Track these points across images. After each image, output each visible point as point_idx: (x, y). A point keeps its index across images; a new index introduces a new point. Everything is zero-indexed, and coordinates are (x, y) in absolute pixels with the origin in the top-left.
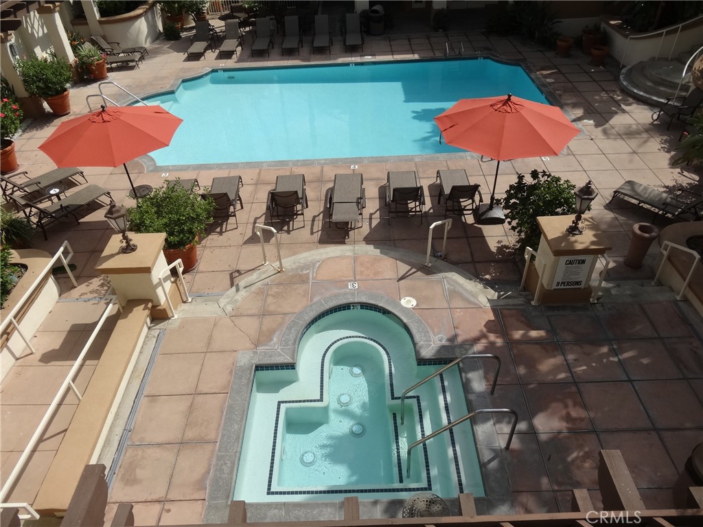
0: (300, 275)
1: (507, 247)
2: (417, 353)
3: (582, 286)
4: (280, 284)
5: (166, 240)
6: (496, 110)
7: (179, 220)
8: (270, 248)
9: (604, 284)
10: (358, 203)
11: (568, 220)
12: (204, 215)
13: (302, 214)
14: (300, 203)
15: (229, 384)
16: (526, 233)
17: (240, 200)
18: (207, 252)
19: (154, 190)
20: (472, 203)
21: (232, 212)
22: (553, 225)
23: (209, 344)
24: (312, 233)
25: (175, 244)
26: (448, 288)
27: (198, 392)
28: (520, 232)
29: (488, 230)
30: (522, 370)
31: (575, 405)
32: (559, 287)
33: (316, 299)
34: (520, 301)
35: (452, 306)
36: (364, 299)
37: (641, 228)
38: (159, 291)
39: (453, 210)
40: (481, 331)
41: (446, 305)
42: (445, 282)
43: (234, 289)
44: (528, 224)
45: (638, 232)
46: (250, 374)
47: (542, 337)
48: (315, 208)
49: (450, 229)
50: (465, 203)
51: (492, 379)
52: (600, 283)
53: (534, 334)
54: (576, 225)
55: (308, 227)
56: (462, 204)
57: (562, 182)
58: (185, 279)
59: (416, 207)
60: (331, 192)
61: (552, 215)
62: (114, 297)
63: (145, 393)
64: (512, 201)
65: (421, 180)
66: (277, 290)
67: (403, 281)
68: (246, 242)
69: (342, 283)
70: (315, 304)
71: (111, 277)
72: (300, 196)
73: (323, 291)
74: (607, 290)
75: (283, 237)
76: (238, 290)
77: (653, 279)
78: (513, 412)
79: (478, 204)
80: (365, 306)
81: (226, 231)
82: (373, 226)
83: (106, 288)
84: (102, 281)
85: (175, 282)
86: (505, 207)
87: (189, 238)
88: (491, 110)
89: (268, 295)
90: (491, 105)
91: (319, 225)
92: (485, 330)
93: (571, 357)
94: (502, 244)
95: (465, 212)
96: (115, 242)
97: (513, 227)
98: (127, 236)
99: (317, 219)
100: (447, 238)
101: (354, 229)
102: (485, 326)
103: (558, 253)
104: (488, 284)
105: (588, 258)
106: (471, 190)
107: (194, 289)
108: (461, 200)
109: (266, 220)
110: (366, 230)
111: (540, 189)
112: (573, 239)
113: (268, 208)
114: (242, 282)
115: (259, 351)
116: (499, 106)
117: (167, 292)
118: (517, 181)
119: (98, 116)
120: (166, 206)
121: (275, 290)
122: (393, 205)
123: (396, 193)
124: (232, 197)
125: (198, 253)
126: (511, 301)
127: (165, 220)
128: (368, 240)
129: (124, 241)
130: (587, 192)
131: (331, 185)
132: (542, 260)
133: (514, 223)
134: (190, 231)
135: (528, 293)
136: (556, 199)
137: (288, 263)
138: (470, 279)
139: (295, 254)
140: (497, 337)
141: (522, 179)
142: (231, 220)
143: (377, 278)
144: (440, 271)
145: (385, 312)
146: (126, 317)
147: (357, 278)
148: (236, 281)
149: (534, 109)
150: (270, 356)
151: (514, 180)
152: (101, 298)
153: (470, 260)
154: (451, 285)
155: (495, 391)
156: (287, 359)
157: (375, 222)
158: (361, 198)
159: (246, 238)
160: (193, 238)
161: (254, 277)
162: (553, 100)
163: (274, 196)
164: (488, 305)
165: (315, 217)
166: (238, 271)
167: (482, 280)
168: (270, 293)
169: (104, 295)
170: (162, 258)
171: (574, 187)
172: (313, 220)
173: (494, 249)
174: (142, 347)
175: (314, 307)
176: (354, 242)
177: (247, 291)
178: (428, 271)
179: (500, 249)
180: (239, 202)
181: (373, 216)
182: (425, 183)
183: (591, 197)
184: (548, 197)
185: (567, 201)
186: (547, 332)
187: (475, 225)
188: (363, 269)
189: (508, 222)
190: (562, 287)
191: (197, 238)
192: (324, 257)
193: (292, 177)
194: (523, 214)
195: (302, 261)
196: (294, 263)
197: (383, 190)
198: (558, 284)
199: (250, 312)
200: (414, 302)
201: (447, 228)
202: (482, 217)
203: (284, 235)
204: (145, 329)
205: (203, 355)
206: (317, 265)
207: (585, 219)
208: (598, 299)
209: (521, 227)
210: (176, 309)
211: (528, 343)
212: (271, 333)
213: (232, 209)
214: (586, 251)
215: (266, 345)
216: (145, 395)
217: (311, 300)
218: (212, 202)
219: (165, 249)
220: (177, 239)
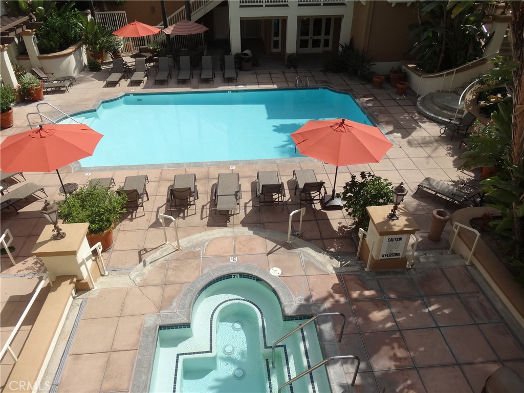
0: (194, 252)
1: (345, 227)
2: (283, 311)
3: (400, 257)
4: (178, 259)
5: (89, 228)
6: (334, 130)
7: (99, 211)
8: (170, 231)
9: (416, 254)
10: (236, 195)
11: (388, 209)
12: (118, 207)
13: (194, 204)
14: (192, 196)
15: (138, 341)
16: (359, 218)
17: (147, 193)
18: (121, 234)
19: (79, 188)
20: (319, 194)
21: (140, 203)
22: (378, 213)
23: (122, 309)
24: (202, 219)
25: (95, 230)
26: (304, 260)
27: (113, 349)
28: (354, 216)
29: (331, 214)
30: (360, 320)
31: (400, 347)
32: (384, 258)
33: (206, 271)
34: (357, 268)
35: (308, 274)
36: (242, 270)
37: (439, 213)
38: (83, 269)
39: (306, 200)
40: (329, 292)
41: (303, 273)
42: (302, 255)
43: (142, 264)
44: (360, 212)
45: (438, 216)
46: (155, 333)
47: (373, 295)
48: (203, 199)
49: (305, 215)
50: (314, 194)
51: (339, 330)
52: (413, 253)
53: (367, 293)
54: (394, 213)
55: (199, 214)
56: (312, 195)
57: (382, 181)
58: (103, 257)
59: (279, 197)
60: (215, 187)
61: (376, 205)
62: (45, 275)
63: (70, 352)
64: (348, 195)
65: (282, 177)
66: (175, 264)
67: (271, 255)
68: (151, 227)
69: (225, 258)
70: (205, 274)
71: (44, 259)
72: (193, 190)
73: (211, 264)
74: (417, 258)
75: (180, 221)
76: (145, 265)
77: (449, 249)
78: (356, 358)
79: (323, 195)
80: (243, 275)
81: (135, 218)
82: (247, 212)
83: (39, 265)
84: (36, 260)
85: (95, 260)
86: (344, 199)
87: (107, 225)
88: (331, 130)
89: (168, 269)
90: (331, 127)
91: (207, 212)
92: (332, 291)
93: (394, 310)
94: (342, 224)
95: (314, 202)
96: (48, 231)
97: (349, 213)
98: (58, 227)
99: (205, 207)
100: (303, 221)
101: (233, 215)
102: (332, 288)
103: (382, 234)
104: (333, 255)
105: (404, 237)
106: (319, 186)
107: (110, 265)
108: (311, 192)
109: (166, 209)
110: (242, 216)
111: (368, 186)
112: (392, 223)
113: (168, 200)
114: (148, 258)
115: (162, 314)
116: (336, 127)
117: (89, 268)
118: (351, 179)
119: (37, 133)
120: (89, 200)
121: (174, 264)
122: (262, 197)
123: (264, 188)
124: (140, 192)
125: (114, 235)
126: (350, 269)
127: (88, 213)
128: (244, 223)
129: (56, 231)
130: (400, 189)
131: (215, 181)
132: (371, 239)
133: (350, 210)
134: (108, 220)
135: (362, 262)
136: (379, 193)
137: (184, 242)
138: (320, 252)
139: (189, 235)
140: (341, 296)
141: (354, 178)
142: (140, 209)
143: (252, 253)
144: (298, 247)
145: (258, 279)
146: (55, 290)
147: (237, 253)
148: (143, 257)
149: (361, 129)
150: (171, 318)
151: (349, 180)
152: (34, 274)
153: (319, 237)
154: (306, 258)
155: (342, 339)
156: (184, 320)
157: (249, 210)
158: (238, 192)
159: (151, 223)
160: (110, 225)
161: (157, 254)
162: (375, 122)
163: (173, 192)
164: (334, 272)
165: (203, 206)
166: (145, 250)
167: (328, 253)
168: (170, 267)
169: (37, 271)
170: (86, 242)
171: (391, 184)
172: (203, 209)
173: (336, 229)
174: (68, 314)
175: (204, 277)
176: (234, 225)
177: (152, 266)
178: (289, 247)
179: (340, 229)
180: (146, 195)
181: (247, 205)
182: (284, 180)
183: (403, 194)
184: (373, 192)
185: (386, 194)
186: (377, 291)
187: (322, 211)
188: (241, 247)
189: (346, 210)
190: (386, 257)
191: (113, 225)
192: (211, 237)
193: (186, 176)
194: (356, 204)
195: (195, 241)
196: (189, 243)
197: (254, 185)
198: (383, 255)
199: (154, 283)
200: (280, 271)
201: (302, 214)
202: (327, 204)
203: (181, 220)
204: (71, 299)
205: (117, 319)
206: (206, 244)
207: (400, 209)
208: (412, 266)
209: (355, 213)
210: (95, 281)
211: (364, 301)
212: (172, 298)
213: (140, 201)
214: (401, 232)
215: (167, 309)
216: (71, 354)
217: (202, 272)
218: (125, 197)
219: (87, 235)
220: (97, 226)
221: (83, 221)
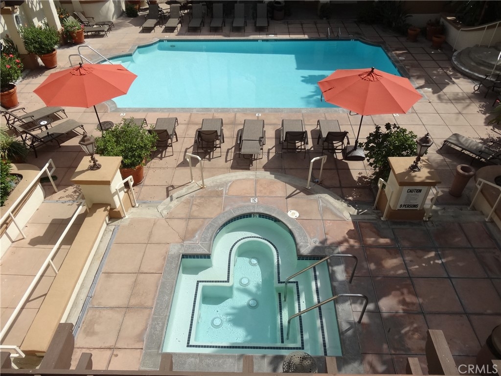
0: (217, 191)
1: (365, 178)
2: (298, 250)
3: (418, 208)
4: (202, 197)
5: (122, 162)
6: (363, 79)
7: (132, 147)
8: (196, 171)
9: (434, 207)
10: (260, 141)
11: (411, 160)
12: (150, 145)
13: (220, 147)
14: (218, 139)
15: (163, 267)
16: (380, 168)
17: (176, 135)
18: (151, 171)
19: (115, 125)
20: (342, 145)
21: (170, 144)
22: (400, 164)
23: (149, 237)
24: (226, 161)
25: (128, 165)
26: (322, 205)
27: (140, 271)
28: (375, 167)
29: (354, 166)
30: (372, 266)
31: (410, 292)
32: (402, 208)
33: (227, 209)
34: (373, 217)
35: (324, 218)
36: (261, 211)
37: (463, 168)
38: (116, 198)
39: (328, 149)
40: (344, 237)
41: (320, 218)
42: (320, 200)
43: (169, 198)
44: (382, 162)
45: (461, 171)
46: (178, 260)
47: (387, 243)
48: (229, 143)
49: (326, 163)
50: (337, 144)
51: (351, 272)
52: (432, 206)
53: (382, 241)
54: (416, 165)
55: (224, 157)
56: (335, 145)
57: (407, 133)
58: (134, 190)
59: (301, 145)
60: (241, 132)
61: (399, 156)
62: (83, 201)
63: (103, 270)
64: (371, 145)
65: (306, 126)
66: (199, 201)
67: (290, 199)
68: (179, 166)
69: (246, 198)
70: (226, 212)
71: (82, 187)
72: (219, 134)
73: (232, 203)
74: (436, 212)
75: (205, 163)
76: (171, 200)
77: (469, 205)
78: (365, 297)
79: (346, 146)
80: (262, 215)
81: (165, 157)
82: (270, 158)
83: (78, 194)
84: (75, 189)
85: (127, 192)
86: (366, 149)
87: (138, 161)
88: (359, 77)
89: (193, 204)
90: (359, 75)
91: (231, 155)
92: (347, 236)
93: (407, 258)
94: (362, 175)
95: (336, 151)
96: (86, 162)
97: (370, 163)
98: (94, 158)
99: (230, 151)
100: (323, 169)
101: (256, 159)
102: (347, 234)
103: (402, 184)
104: (351, 203)
105: (424, 189)
106: (342, 136)
107: (140, 198)
108: (334, 142)
109: (193, 150)
110: (265, 160)
111: (391, 137)
112: (413, 174)
113: (196, 142)
114: (175, 194)
115: (185, 245)
116: (365, 76)
117: (121, 199)
118: (375, 130)
119: (76, 70)
120: (122, 137)
121: (198, 201)
122: (285, 144)
123: (288, 135)
124: (170, 132)
125: (144, 171)
126: (366, 217)
127: (122, 148)
128: (266, 168)
129: (92, 161)
130: (425, 141)
131: (241, 127)
132: (391, 189)
133: (372, 161)
134: (140, 156)
135: (379, 211)
136: (403, 144)
137: (209, 182)
138: (338, 200)
139: (213, 175)
140: (356, 242)
141: (379, 129)
142: (169, 149)
143: (272, 195)
144: (317, 193)
145: (276, 220)
146: (91, 215)
147: (257, 195)
148: (171, 193)
149: (390, 79)
150: (193, 249)
151: (373, 130)
152: (74, 201)
153: (338, 185)
154: (324, 203)
155: (352, 281)
156: (204, 251)
157: (272, 155)
158: (262, 138)
159: (179, 163)
160: (142, 161)
161: (184, 191)
162: (404, 73)
163: (200, 134)
164: (350, 218)
165: (228, 150)
166: (172, 186)
167: (346, 201)
168: (194, 203)
169: (77, 199)
170: (119, 175)
171: (416, 136)
172: (228, 152)
173: (356, 179)
174: (102, 238)
175: (225, 214)
176: (256, 169)
177: (178, 201)
178: (308, 192)
179: (360, 179)
180: (175, 136)
181: (271, 151)
182: (309, 129)
183: (428, 145)
184: (397, 143)
185: (410, 147)
186: (392, 240)
187: (344, 160)
188: (262, 189)
189: (367, 160)
190: (404, 208)
191: (144, 161)
192: (234, 178)
193: (214, 120)
194: (378, 154)
195: (218, 181)
196: (213, 182)
197: (278, 133)
198: (401, 206)
199: (180, 216)
200: (297, 214)
201: (323, 162)
202: (349, 155)
203: (207, 162)
204: (105, 225)
205: (145, 245)
206: (229, 185)
207: (423, 161)
208: (429, 218)
209: (376, 164)
210: (127, 211)
211: (378, 248)
212: (194, 232)
213: (169, 141)
214: (422, 184)
215: (190, 240)
216: (103, 272)
217: (224, 210)
218: (156, 136)
219: (121, 169)
220: (130, 161)
221: (117, 155)
